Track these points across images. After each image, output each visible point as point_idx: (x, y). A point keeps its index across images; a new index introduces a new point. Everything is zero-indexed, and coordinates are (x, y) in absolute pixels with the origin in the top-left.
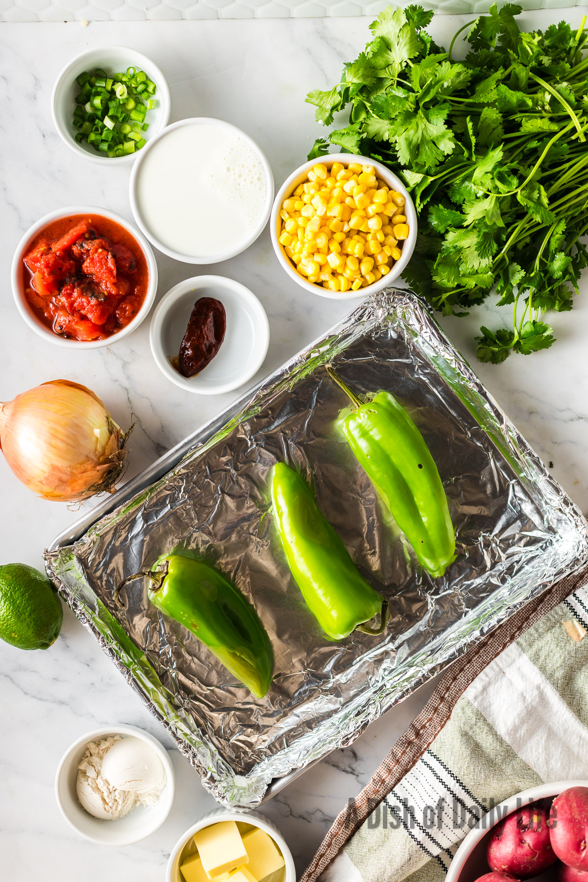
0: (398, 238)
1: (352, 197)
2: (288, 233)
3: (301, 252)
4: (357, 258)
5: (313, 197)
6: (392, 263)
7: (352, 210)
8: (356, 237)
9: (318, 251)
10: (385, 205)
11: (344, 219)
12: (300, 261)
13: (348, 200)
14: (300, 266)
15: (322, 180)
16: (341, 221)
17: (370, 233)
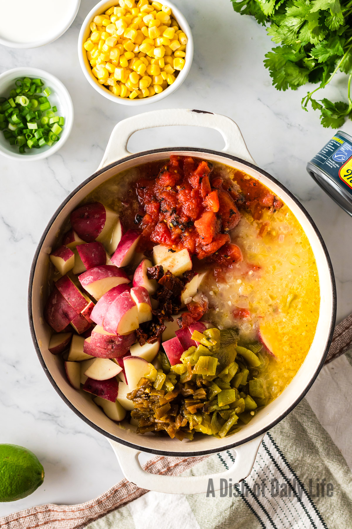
0: (175, 68)
1: (147, 27)
2: (92, 41)
3: (97, 59)
4: (139, 75)
5: (118, 19)
6: (165, 86)
7: (145, 37)
8: (142, 59)
9: (110, 61)
10: (171, 41)
11: (137, 42)
12: (95, 66)
13: (143, 29)
14: (94, 69)
15: (128, 8)
16: (134, 44)
17: (154, 58)
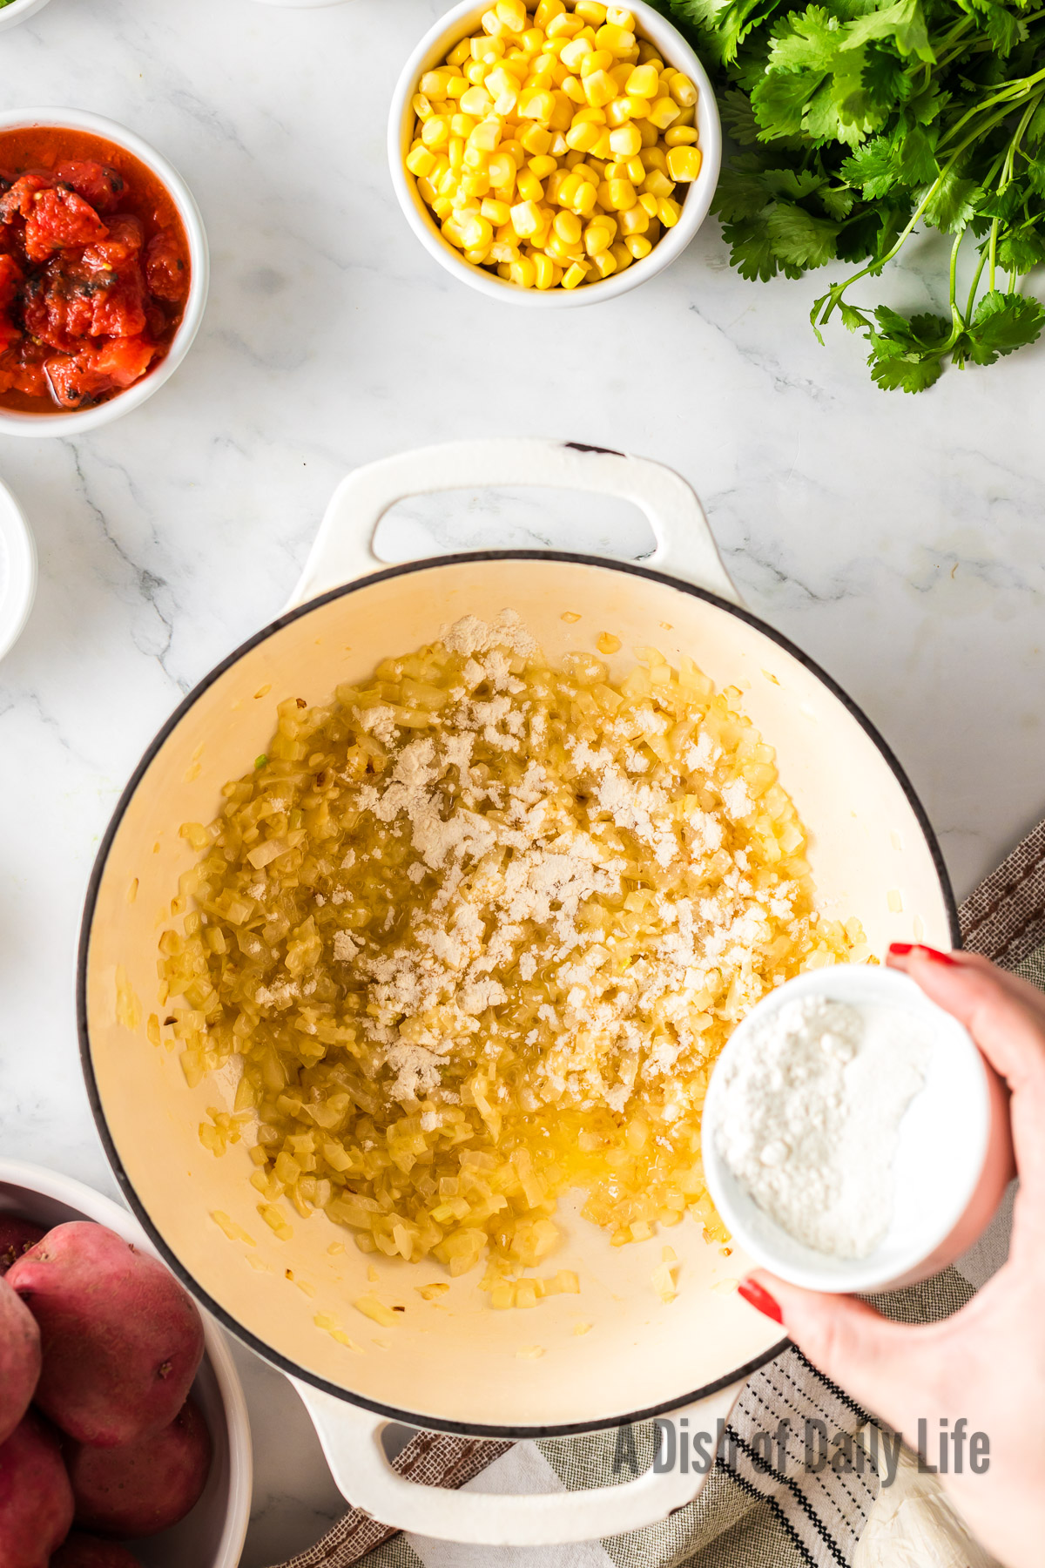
0: (675, 178)
1: (578, 77)
2: (428, 147)
3: (452, 193)
4: (580, 217)
5: (489, 71)
6: (658, 232)
7: (576, 108)
8: (580, 169)
9: (492, 194)
10: (652, 102)
11: (556, 125)
12: (449, 214)
13: (568, 84)
14: (448, 225)
15: (513, 33)
16: (550, 131)
17: (612, 161)
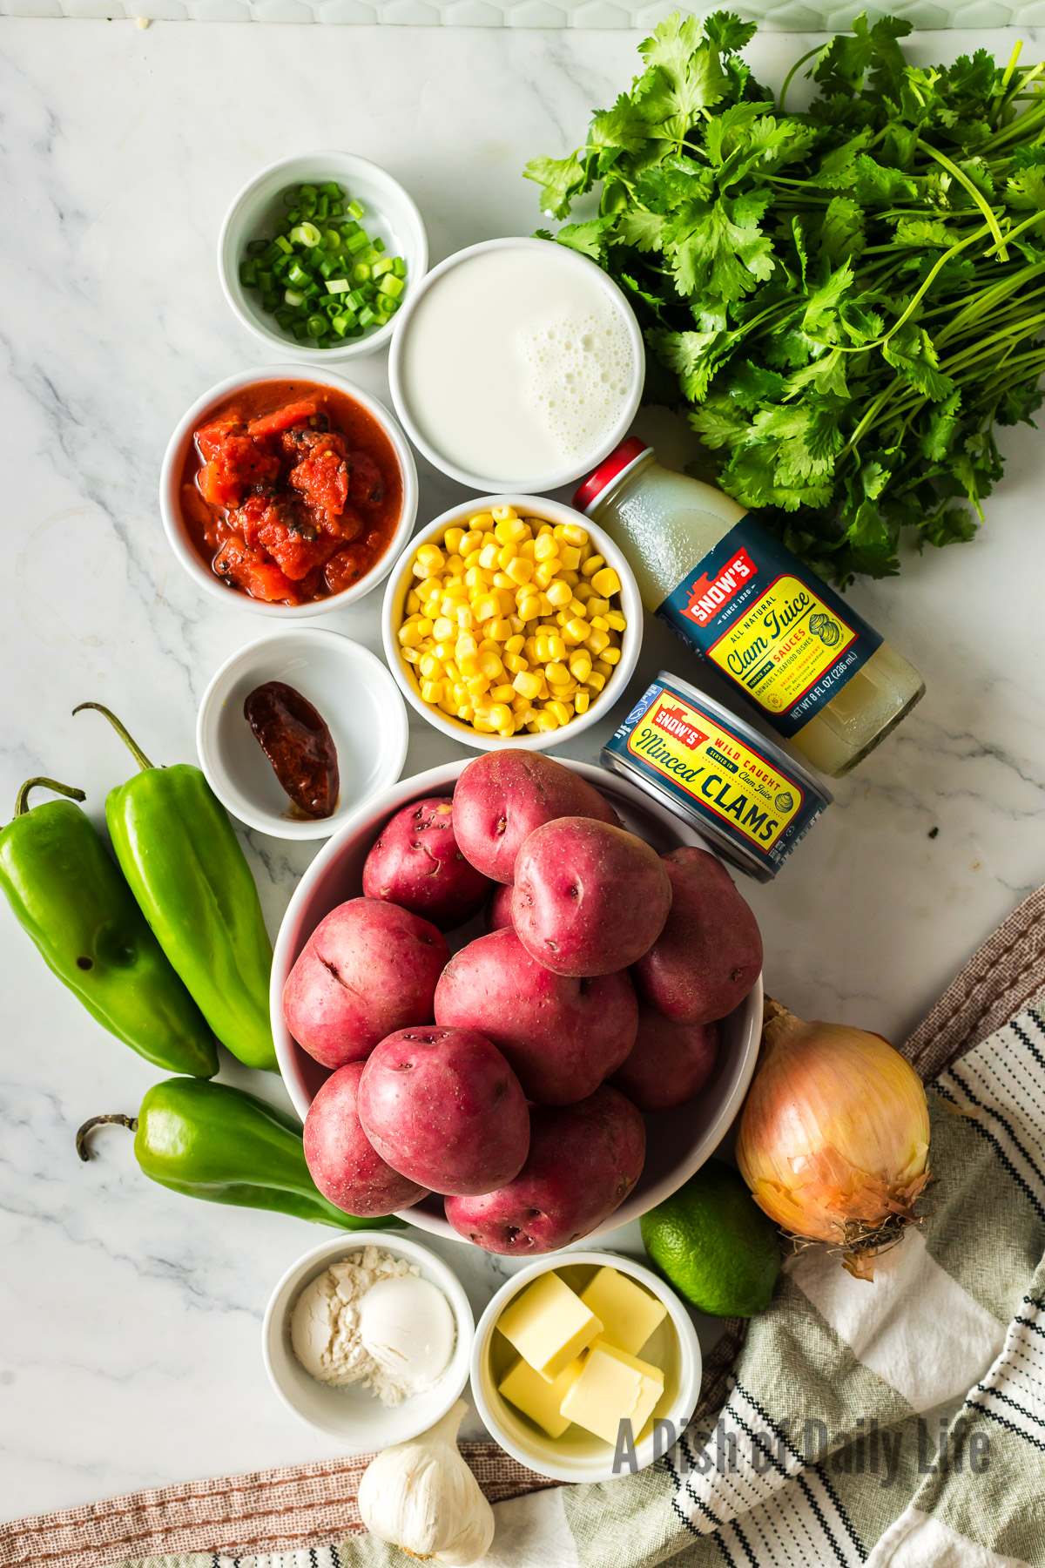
0: (606, 596)
2: (431, 680)
3: (467, 700)
4: (561, 662)
5: (440, 604)
6: (618, 639)
7: (512, 592)
9: (495, 684)
10: (558, 556)
11: (507, 612)
12: (474, 714)
13: (498, 580)
14: (477, 722)
15: (439, 568)
16: (505, 618)
17: (559, 612)
